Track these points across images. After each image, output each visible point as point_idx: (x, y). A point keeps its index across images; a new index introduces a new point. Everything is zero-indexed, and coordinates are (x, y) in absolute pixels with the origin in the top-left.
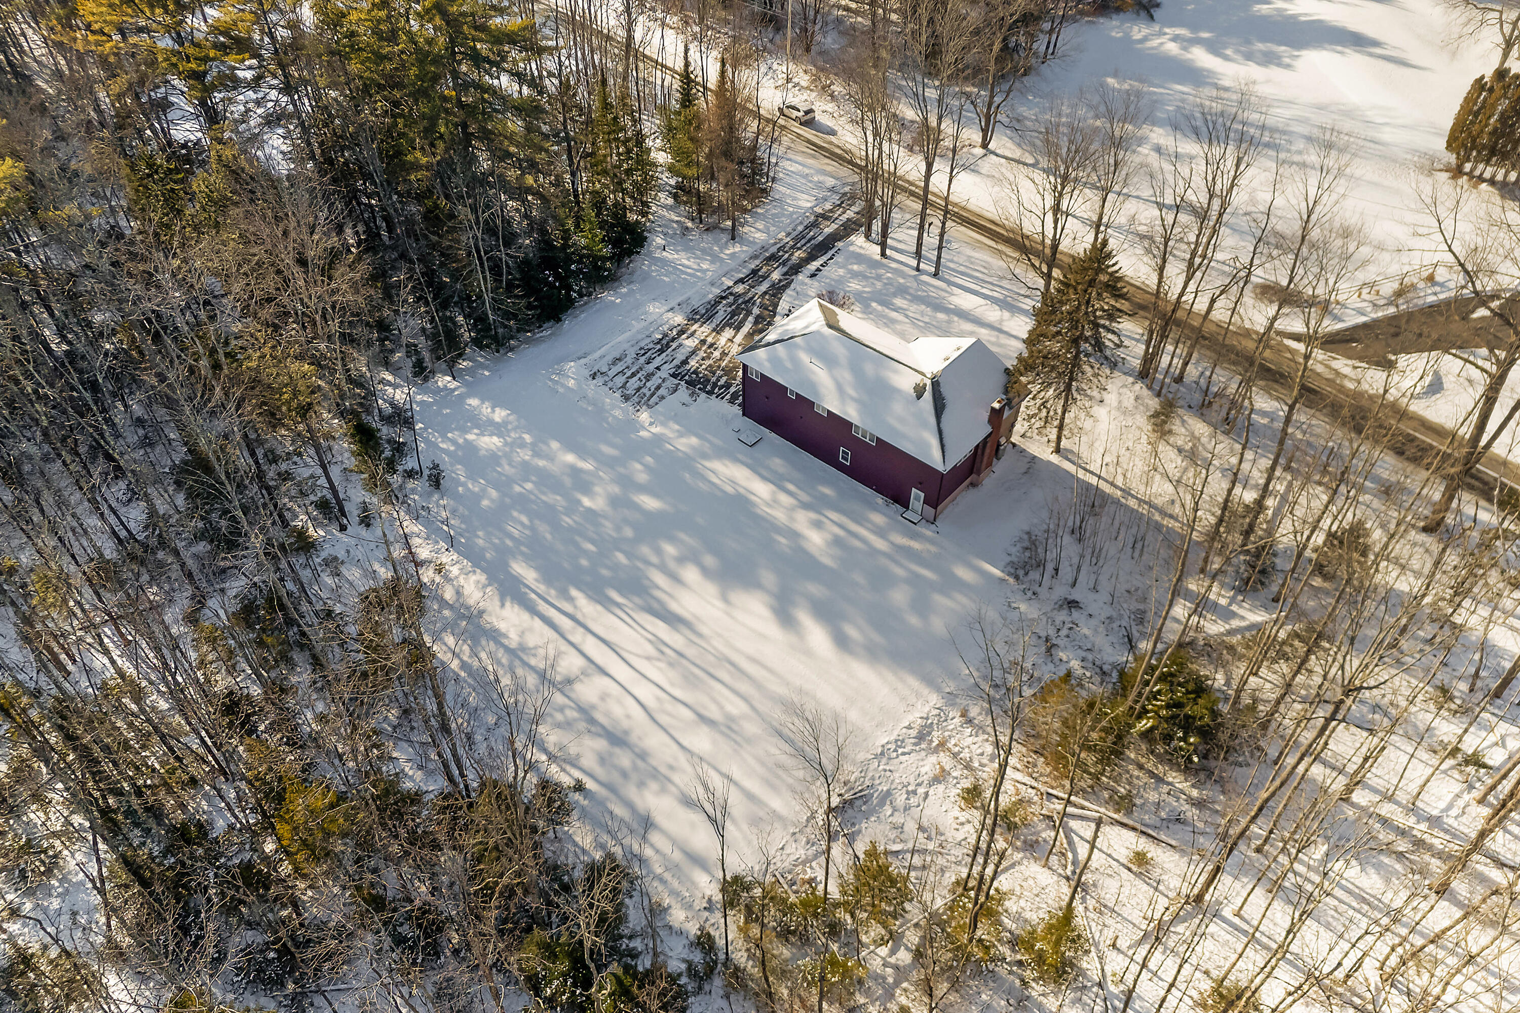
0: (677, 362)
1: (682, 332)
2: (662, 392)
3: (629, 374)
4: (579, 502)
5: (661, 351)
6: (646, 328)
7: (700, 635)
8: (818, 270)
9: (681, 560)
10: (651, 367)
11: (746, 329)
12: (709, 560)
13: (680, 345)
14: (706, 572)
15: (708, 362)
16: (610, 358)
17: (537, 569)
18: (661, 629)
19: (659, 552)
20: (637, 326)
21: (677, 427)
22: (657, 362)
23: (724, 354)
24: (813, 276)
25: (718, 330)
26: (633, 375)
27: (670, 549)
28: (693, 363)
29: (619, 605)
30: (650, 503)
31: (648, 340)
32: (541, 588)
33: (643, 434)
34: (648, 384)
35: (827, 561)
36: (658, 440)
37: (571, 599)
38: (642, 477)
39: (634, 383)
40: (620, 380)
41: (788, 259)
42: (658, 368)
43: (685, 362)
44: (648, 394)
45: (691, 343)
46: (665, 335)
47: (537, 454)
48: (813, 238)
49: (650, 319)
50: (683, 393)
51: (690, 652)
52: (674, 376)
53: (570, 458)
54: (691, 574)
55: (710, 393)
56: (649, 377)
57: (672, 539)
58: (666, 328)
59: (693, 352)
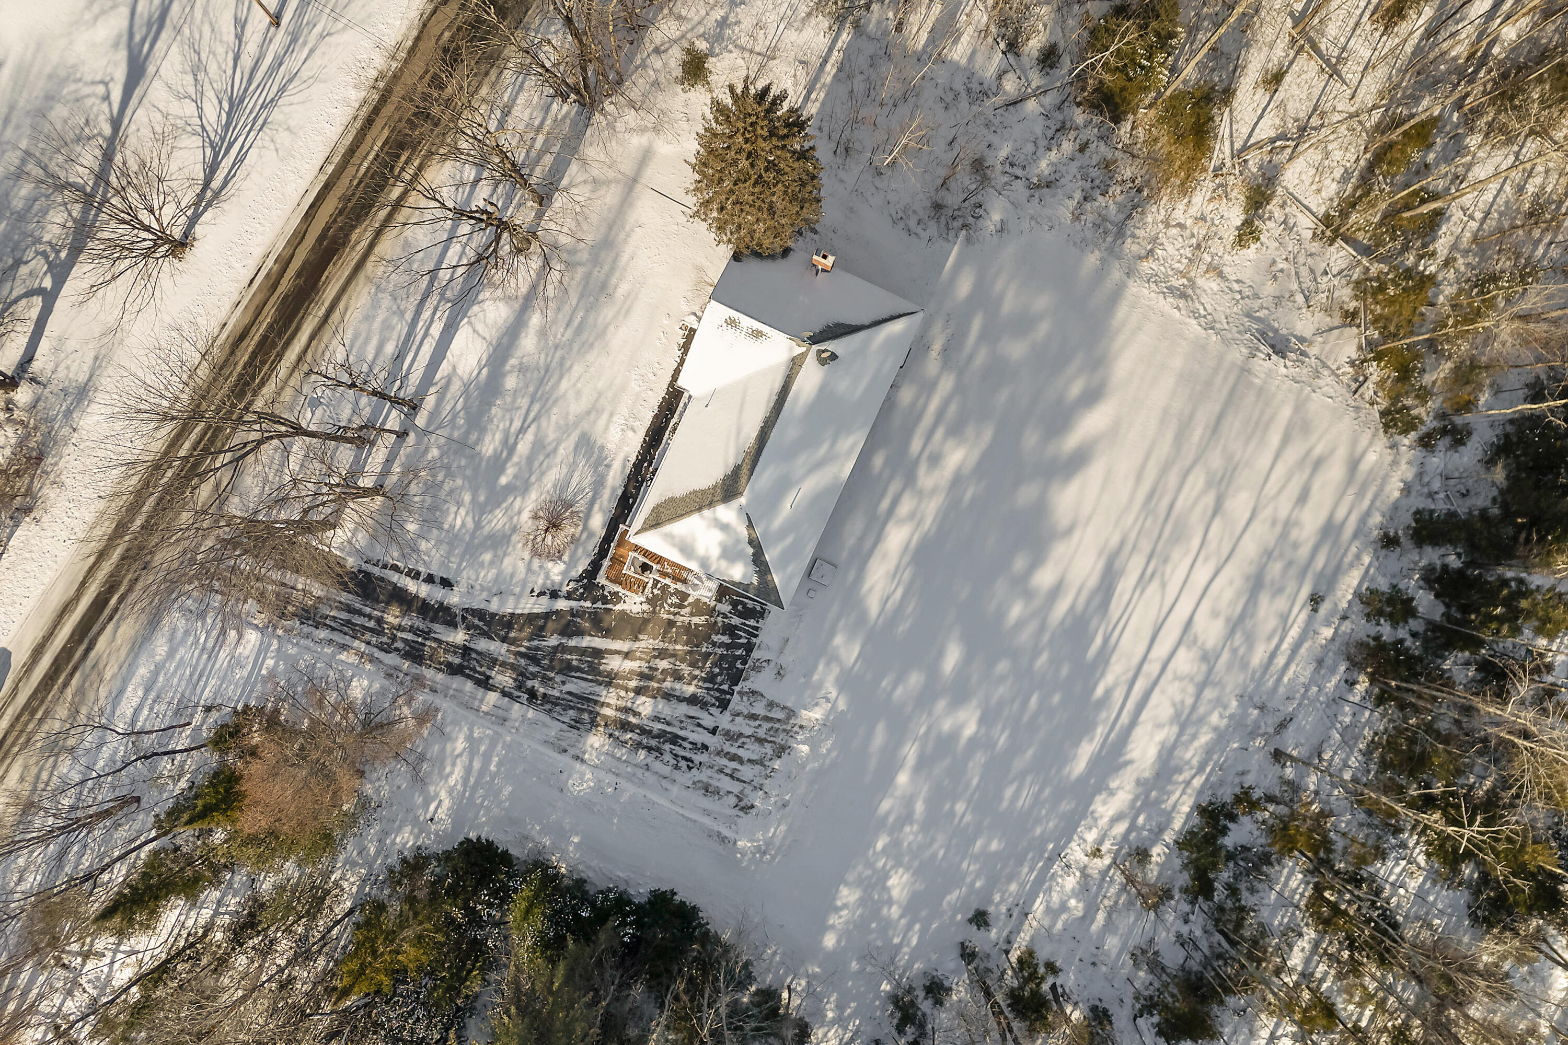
0: (694, 711)
1: (625, 726)
2: (759, 709)
3: (734, 765)
4: (972, 740)
5: (675, 739)
6: (630, 778)
7: (1122, 543)
8: (430, 579)
9: (1028, 594)
10: (713, 741)
11: (598, 642)
12: (1020, 563)
13: (657, 719)
14: (1037, 561)
15: (685, 669)
16: (707, 803)
17: (1077, 744)
18: (1125, 585)
19: (1020, 624)
20: (630, 790)
21: (821, 667)
22: (701, 737)
23: (662, 654)
24: (446, 583)
25: (610, 680)
26: (734, 758)
27: (1016, 611)
28: (690, 690)
29: (1106, 640)
30: (952, 658)
31: (657, 766)
32: (1100, 731)
33: (842, 705)
34: (748, 731)
35: (987, 435)
36: (846, 682)
37: (1108, 693)
38: (915, 679)
39: (751, 751)
40: (747, 772)
41: (412, 629)
42: (713, 731)
43: (693, 700)
44: (766, 725)
45: (646, 706)
46: (639, 745)
47: (907, 818)
49: (609, 778)
50: (755, 681)
51: (1146, 546)
52: (724, 705)
53: (903, 778)
54: (1045, 578)
55: (749, 648)
56: (730, 736)
57: (1001, 613)
58: (622, 753)
59: (668, 696)
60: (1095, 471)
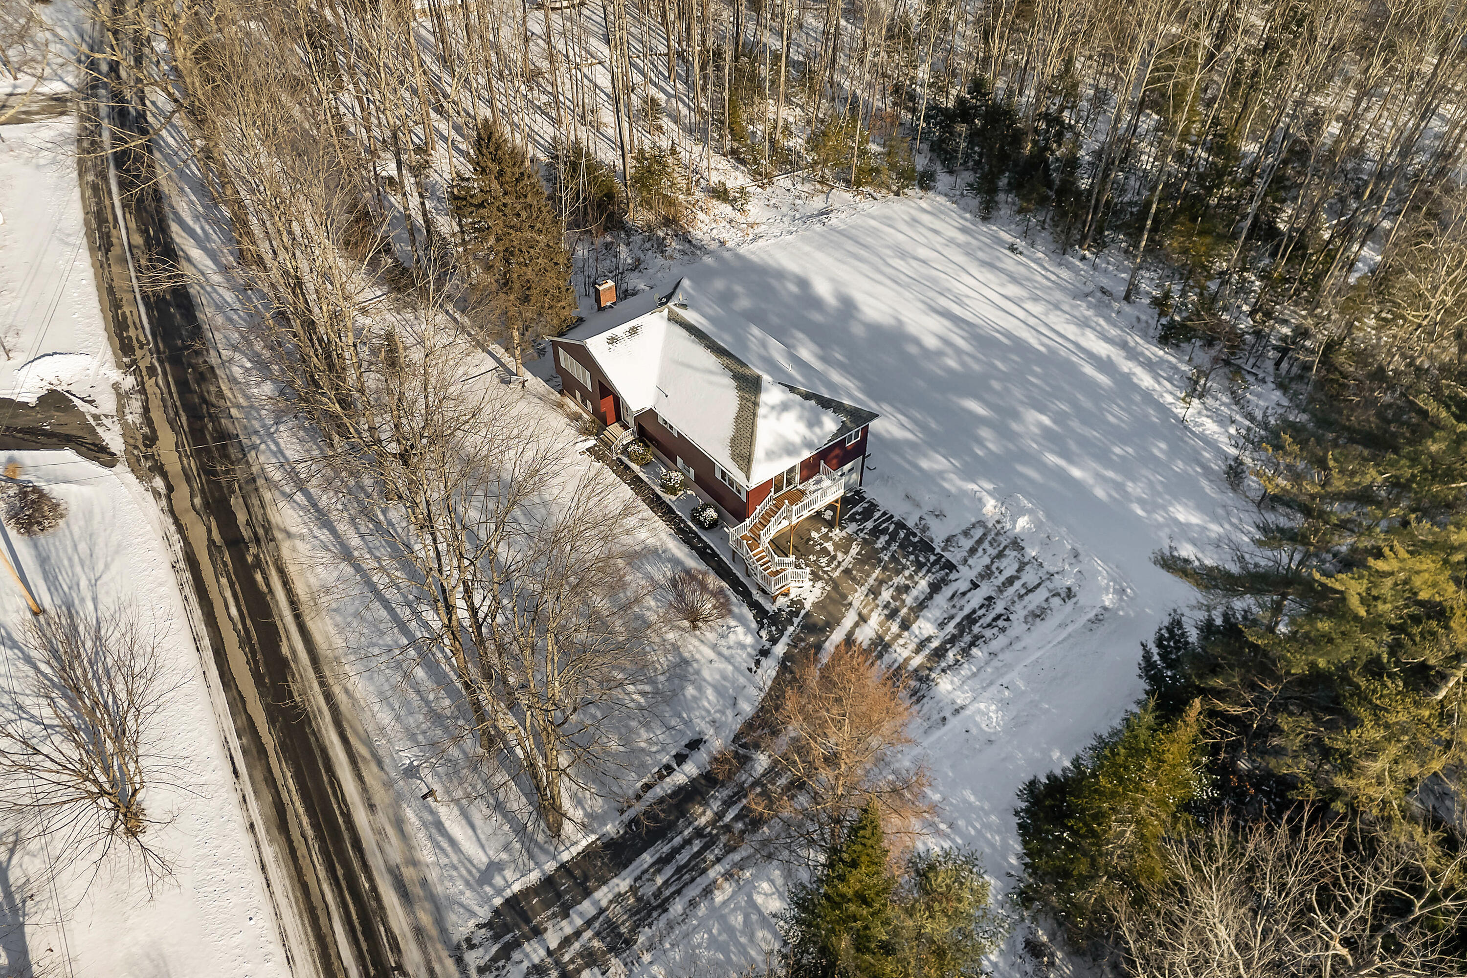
0: (947, 591)
1: (939, 654)
2: (967, 544)
3: (1017, 584)
4: (1055, 421)
5: (971, 619)
6: (1000, 672)
7: (923, 302)
8: (680, 759)
9: (940, 353)
10: (986, 589)
11: (837, 636)
12: (913, 350)
13: (942, 625)
14: (917, 342)
15: (899, 580)
16: (1051, 622)
18: (957, 310)
19: (963, 364)
20: (1016, 678)
21: (946, 485)
22: (976, 599)
23: (874, 592)
24: (695, 744)
25: (881, 646)
26: (1010, 581)
27: (952, 363)
28: (923, 585)
29: (998, 331)
30: (974, 406)
31: (995, 645)
33: (989, 486)
34: (987, 560)
35: (800, 335)
36: (969, 475)
37: (1043, 344)
38: (985, 433)
39: (1009, 565)
40: (1030, 577)
41: (728, 803)
42: (975, 586)
43: (935, 588)
44: (986, 545)
45: (925, 627)
46: (966, 652)
47: (1119, 487)
48: (662, 862)
49: (994, 690)
50: (938, 533)
51: (932, 294)
52: (951, 567)
53: (1076, 473)
54: (931, 342)
55: (901, 525)
56: (987, 573)
57: (949, 370)
58: (966, 669)
59: (921, 606)
60: (859, 298)
